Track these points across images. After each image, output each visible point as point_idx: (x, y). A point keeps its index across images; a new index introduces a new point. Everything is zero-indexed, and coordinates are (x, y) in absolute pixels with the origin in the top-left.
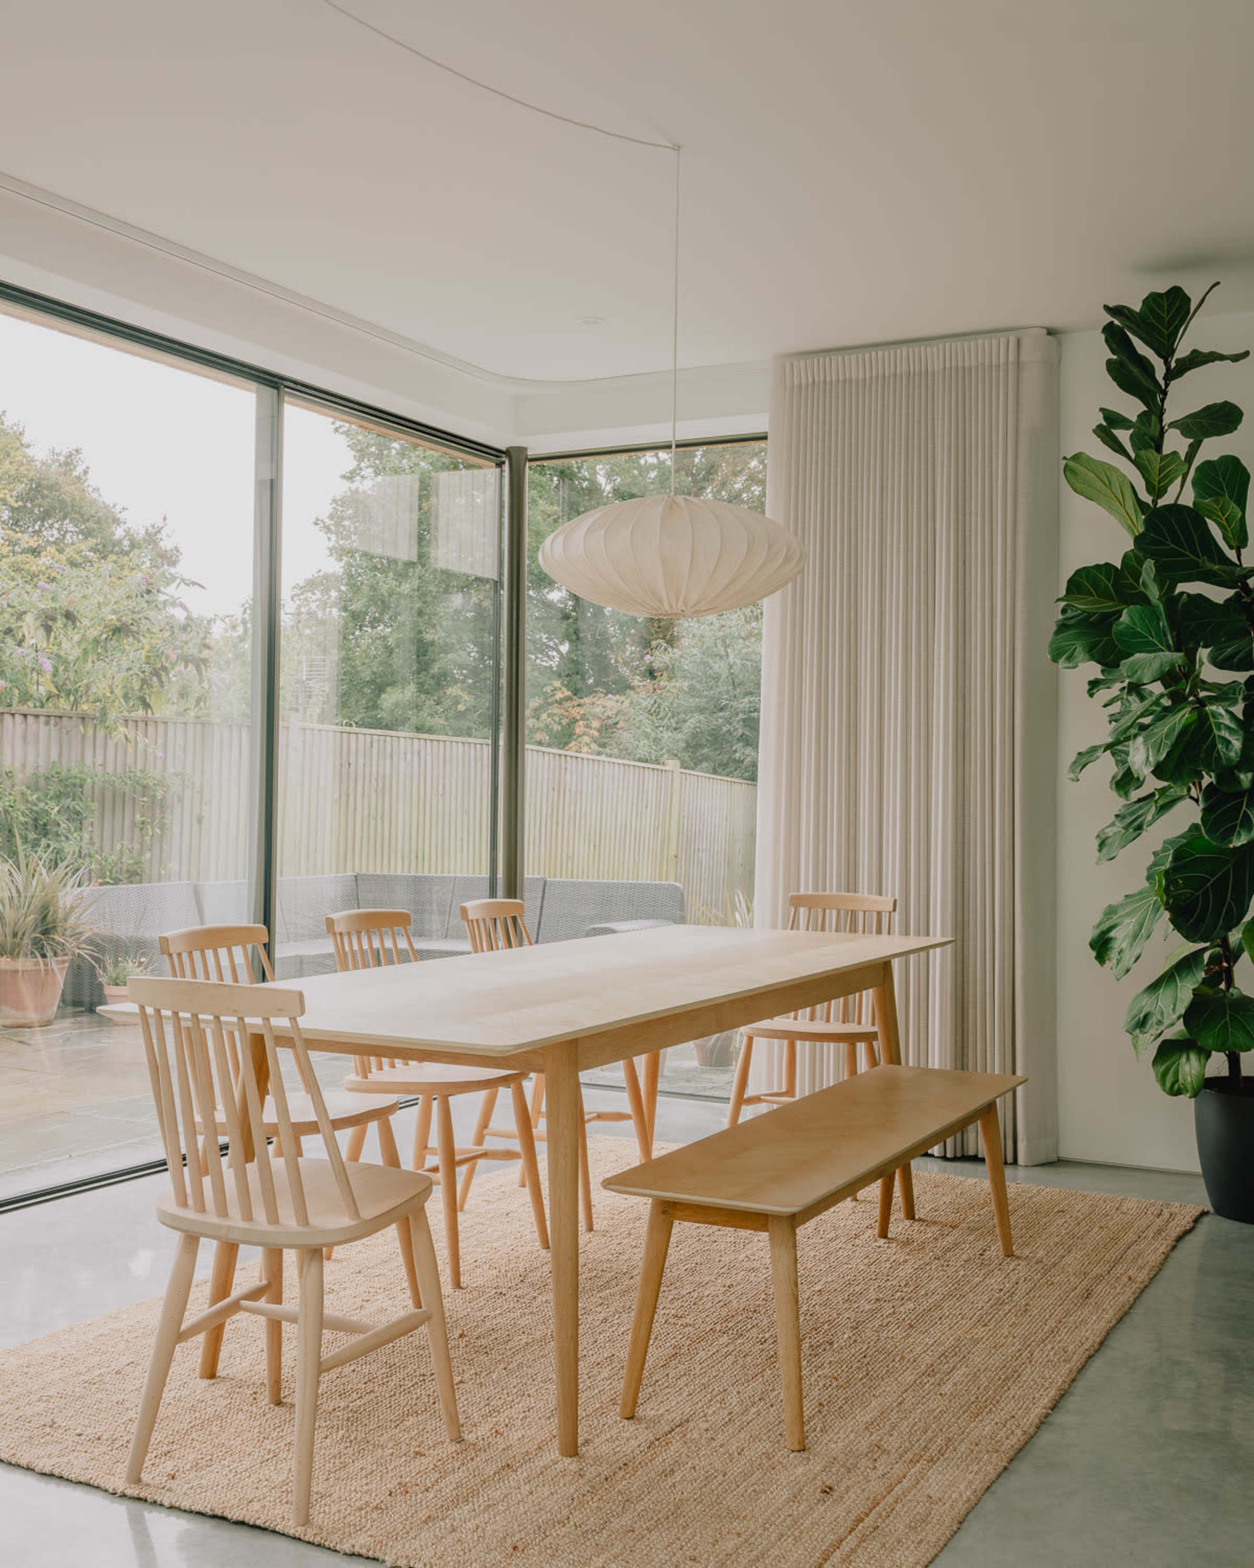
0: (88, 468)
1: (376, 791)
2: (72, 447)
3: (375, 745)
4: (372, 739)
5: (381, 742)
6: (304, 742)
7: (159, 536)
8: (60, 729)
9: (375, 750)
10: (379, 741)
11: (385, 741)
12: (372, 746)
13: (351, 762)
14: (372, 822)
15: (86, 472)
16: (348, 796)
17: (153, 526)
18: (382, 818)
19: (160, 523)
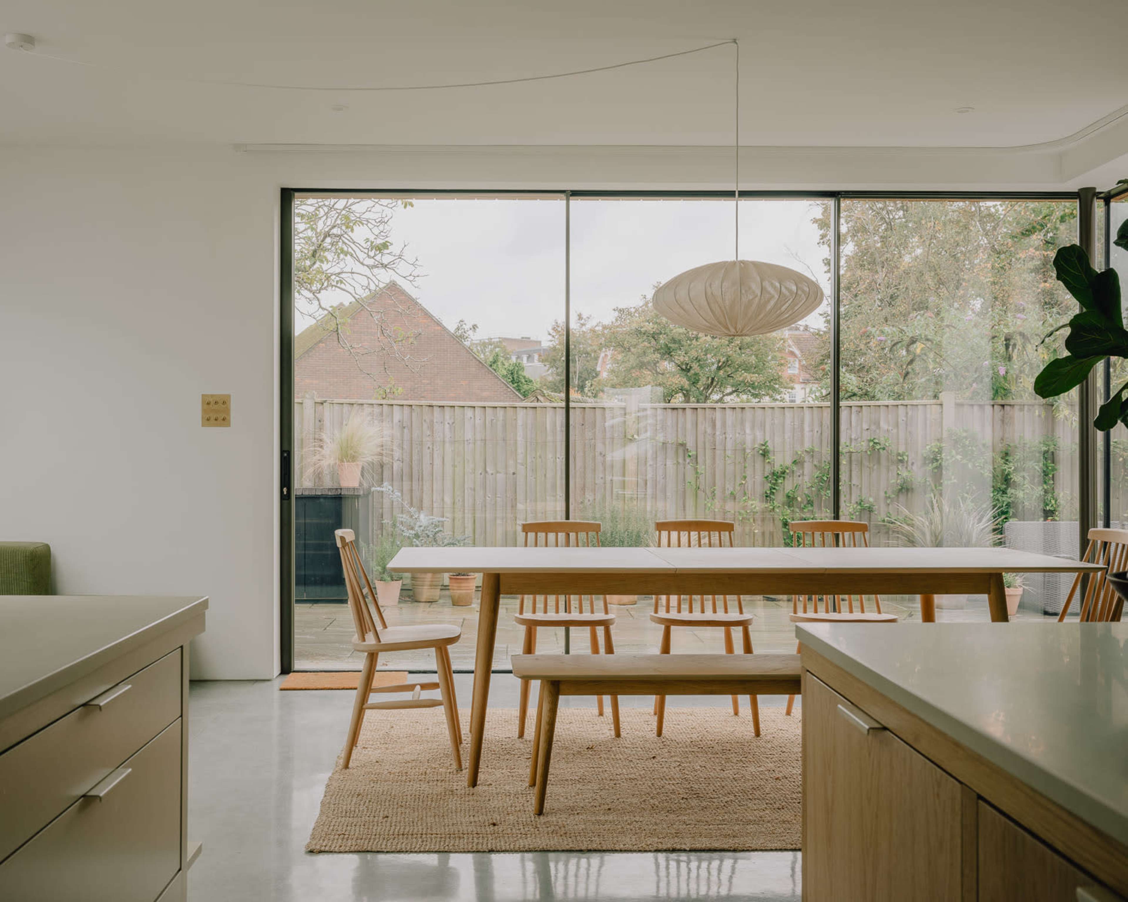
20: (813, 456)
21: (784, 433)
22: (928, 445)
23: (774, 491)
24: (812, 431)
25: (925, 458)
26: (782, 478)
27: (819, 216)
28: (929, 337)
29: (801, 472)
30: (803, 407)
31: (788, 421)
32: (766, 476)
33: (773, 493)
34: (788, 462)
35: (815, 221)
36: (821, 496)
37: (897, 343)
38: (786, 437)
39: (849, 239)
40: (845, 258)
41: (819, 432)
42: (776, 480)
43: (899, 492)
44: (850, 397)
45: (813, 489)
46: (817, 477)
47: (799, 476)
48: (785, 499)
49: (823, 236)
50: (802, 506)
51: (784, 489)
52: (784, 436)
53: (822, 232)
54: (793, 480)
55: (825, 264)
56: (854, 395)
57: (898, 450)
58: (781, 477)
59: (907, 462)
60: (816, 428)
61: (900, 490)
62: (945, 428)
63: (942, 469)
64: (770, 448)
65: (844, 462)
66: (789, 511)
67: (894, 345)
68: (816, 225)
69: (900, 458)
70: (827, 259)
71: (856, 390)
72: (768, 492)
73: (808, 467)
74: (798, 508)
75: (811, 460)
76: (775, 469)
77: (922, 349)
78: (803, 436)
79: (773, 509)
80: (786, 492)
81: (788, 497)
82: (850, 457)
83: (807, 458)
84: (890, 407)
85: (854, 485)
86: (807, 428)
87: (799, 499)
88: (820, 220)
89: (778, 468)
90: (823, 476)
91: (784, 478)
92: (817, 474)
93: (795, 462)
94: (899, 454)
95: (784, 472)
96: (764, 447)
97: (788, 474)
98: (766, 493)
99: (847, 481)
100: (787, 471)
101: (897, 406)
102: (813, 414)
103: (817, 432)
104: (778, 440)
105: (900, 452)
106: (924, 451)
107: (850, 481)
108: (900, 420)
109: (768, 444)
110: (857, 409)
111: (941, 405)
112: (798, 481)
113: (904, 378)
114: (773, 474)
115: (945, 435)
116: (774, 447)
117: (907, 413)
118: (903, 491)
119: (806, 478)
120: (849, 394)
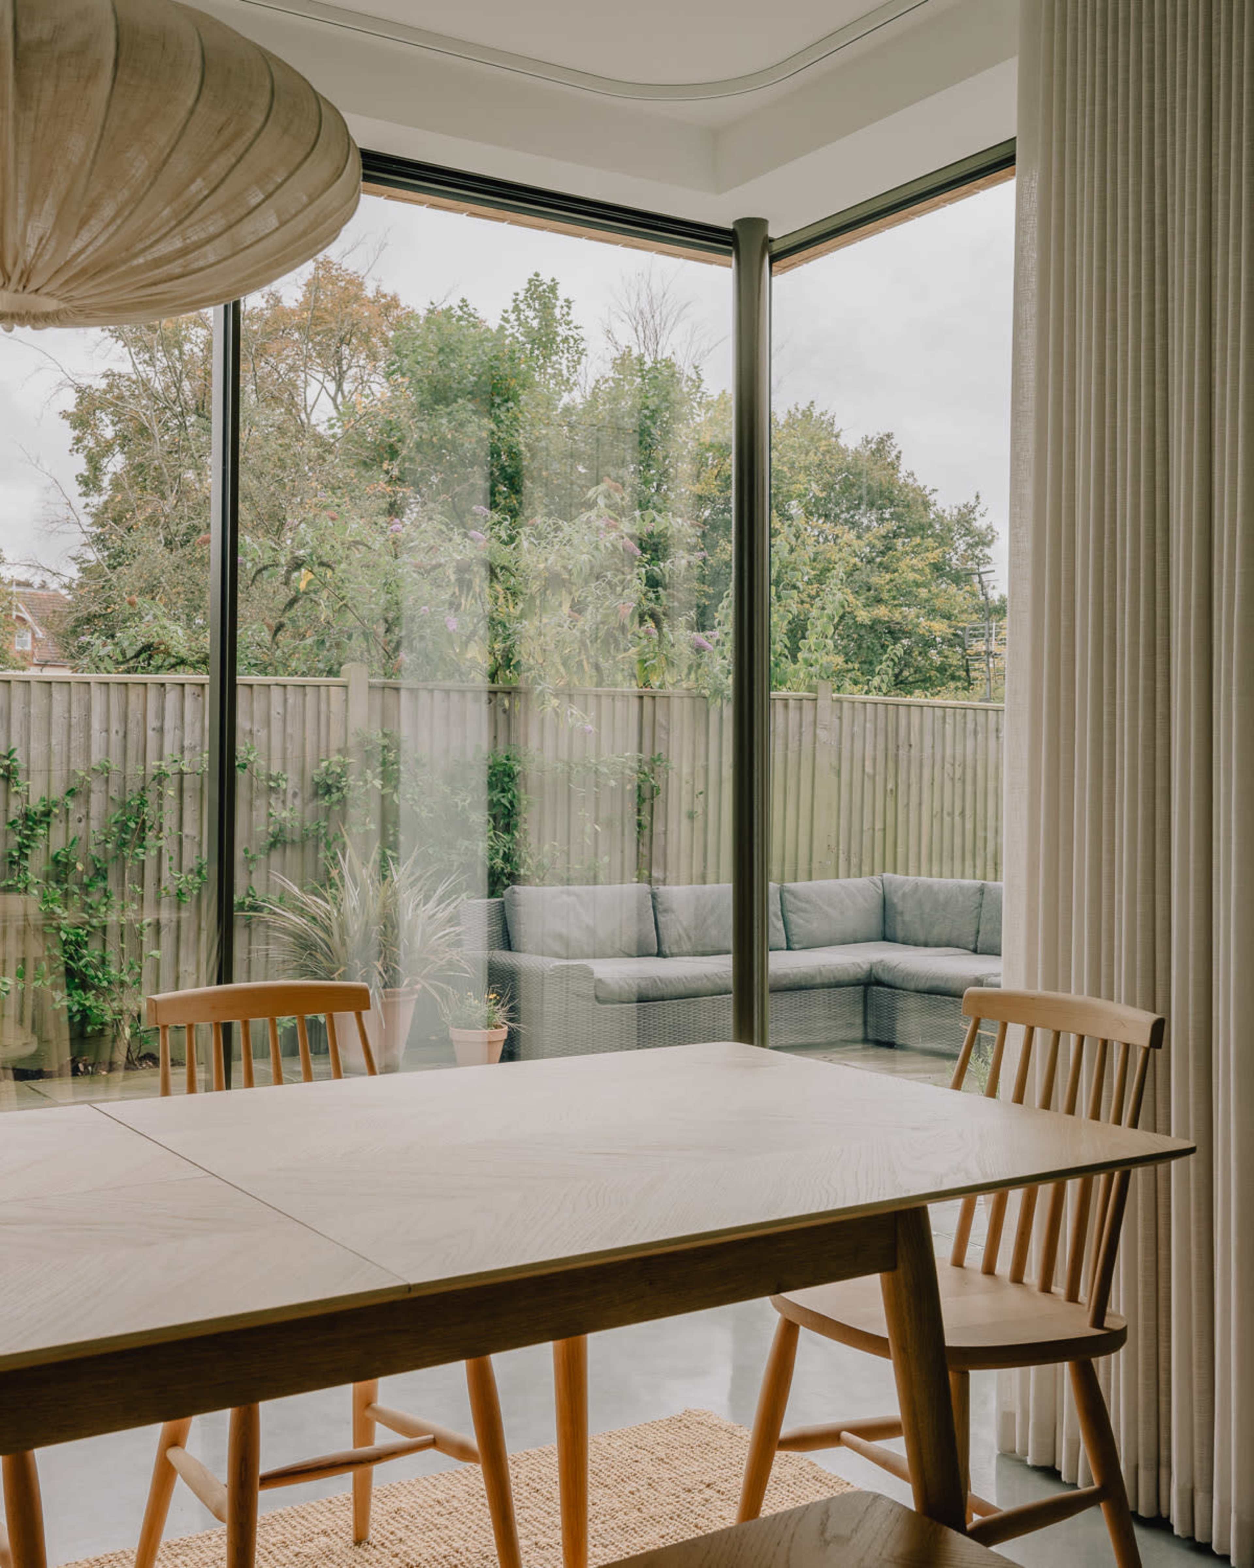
0: (900, 452)
1: (953, 779)
2: (883, 431)
3: (949, 720)
4: (945, 713)
5: (958, 717)
6: (840, 718)
7: (972, 516)
8: (495, 707)
9: (949, 728)
10: (955, 714)
11: (965, 716)
12: (944, 722)
13: (913, 743)
14: (947, 819)
15: (898, 457)
16: (909, 786)
17: (965, 506)
18: (963, 813)
19: (973, 503)
20: (107, 780)
21: (49, 733)
22: (323, 760)
23: (28, 851)
24: (107, 731)
25: (317, 783)
26: (45, 825)
27: (71, 409)
28: (325, 559)
29: (83, 811)
30: (89, 683)
31: (58, 710)
32: (11, 820)
33: (26, 855)
34: (57, 793)
35: (65, 415)
36: (124, 858)
37: (265, 568)
38: (54, 742)
39: (117, 449)
40: (109, 476)
41: (121, 734)
42: (32, 829)
43: (270, 849)
44: (173, 666)
45: (109, 846)
46: (116, 822)
47: (80, 821)
48: (50, 868)
49: (78, 440)
50: (86, 879)
51: (48, 846)
52: (49, 739)
53: (77, 433)
54: (67, 828)
55: (80, 483)
56: (182, 662)
57: (269, 768)
58: (41, 822)
59: (285, 791)
60: (115, 726)
61: (273, 845)
62: (351, 730)
63: (345, 805)
64: (21, 763)
65: (171, 793)
66: (59, 892)
67: (259, 571)
68: (67, 423)
69: (272, 784)
70: (82, 476)
71: (184, 653)
72: (16, 854)
73: (97, 801)
74: (76, 884)
75: (103, 789)
76: (30, 807)
77: (310, 583)
78: (88, 737)
79: (26, 888)
80: (54, 850)
81: (56, 861)
82: (181, 780)
83: (97, 786)
84: (255, 687)
85: (187, 836)
86: (96, 724)
87: (80, 867)
88: (73, 414)
89: (36, 805)
90: (129, 820)
91: (48, 824)
92: (116, 814)
93: (71, 793)
94: (270, 777)
95: (47, 814)
96: (7, 762)
97: (56, 816)
98: (10, 855)
99: (175, 829)
100: (56, 810)
101: (269, 686)
102: (108, 696)
103: (117, 732)
104: (37, 748)
105: (274, 773)
106: (316, 771)
107: (180, 828)
108: (273, 713)
109: (14, 756)
110: (193, 688)
111: (345, 687)
112: (76, 829)
113: (275, 634)
114: (26, 816)
115: (352, 741)
116: (28, 762)
117: (285, 701)
118: (279, 845)
119: (94, 824)
120: (173, 660)
